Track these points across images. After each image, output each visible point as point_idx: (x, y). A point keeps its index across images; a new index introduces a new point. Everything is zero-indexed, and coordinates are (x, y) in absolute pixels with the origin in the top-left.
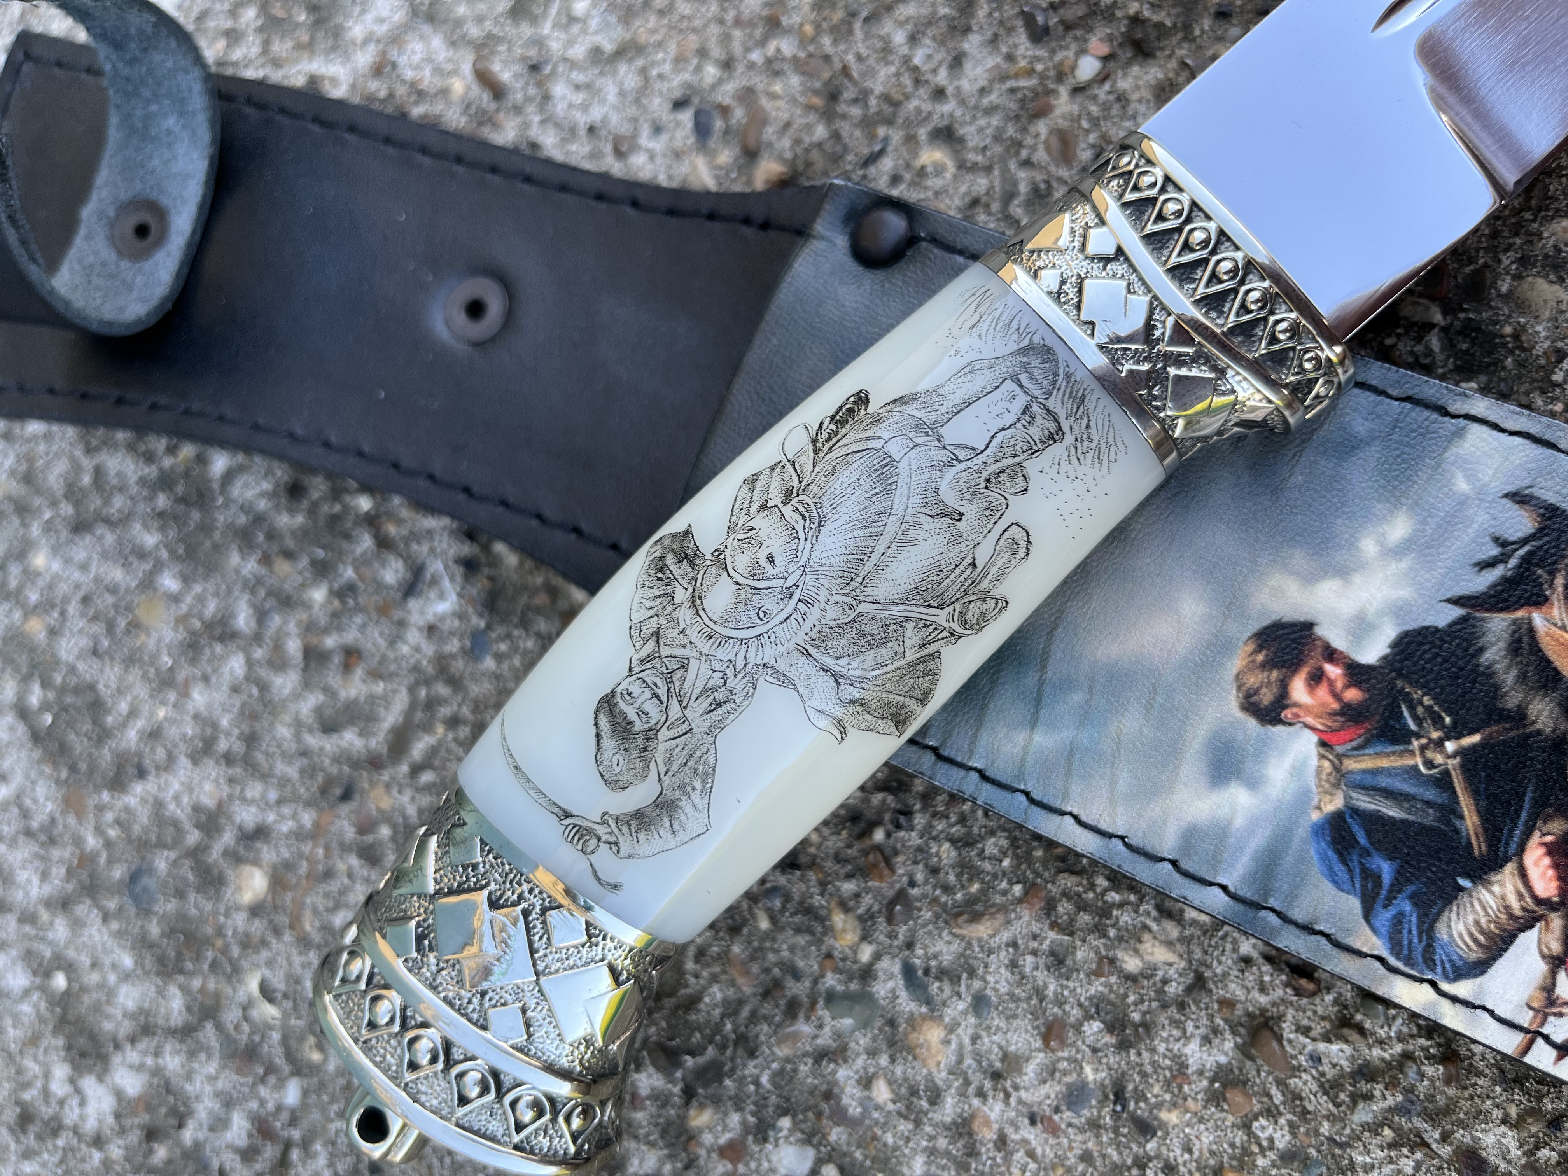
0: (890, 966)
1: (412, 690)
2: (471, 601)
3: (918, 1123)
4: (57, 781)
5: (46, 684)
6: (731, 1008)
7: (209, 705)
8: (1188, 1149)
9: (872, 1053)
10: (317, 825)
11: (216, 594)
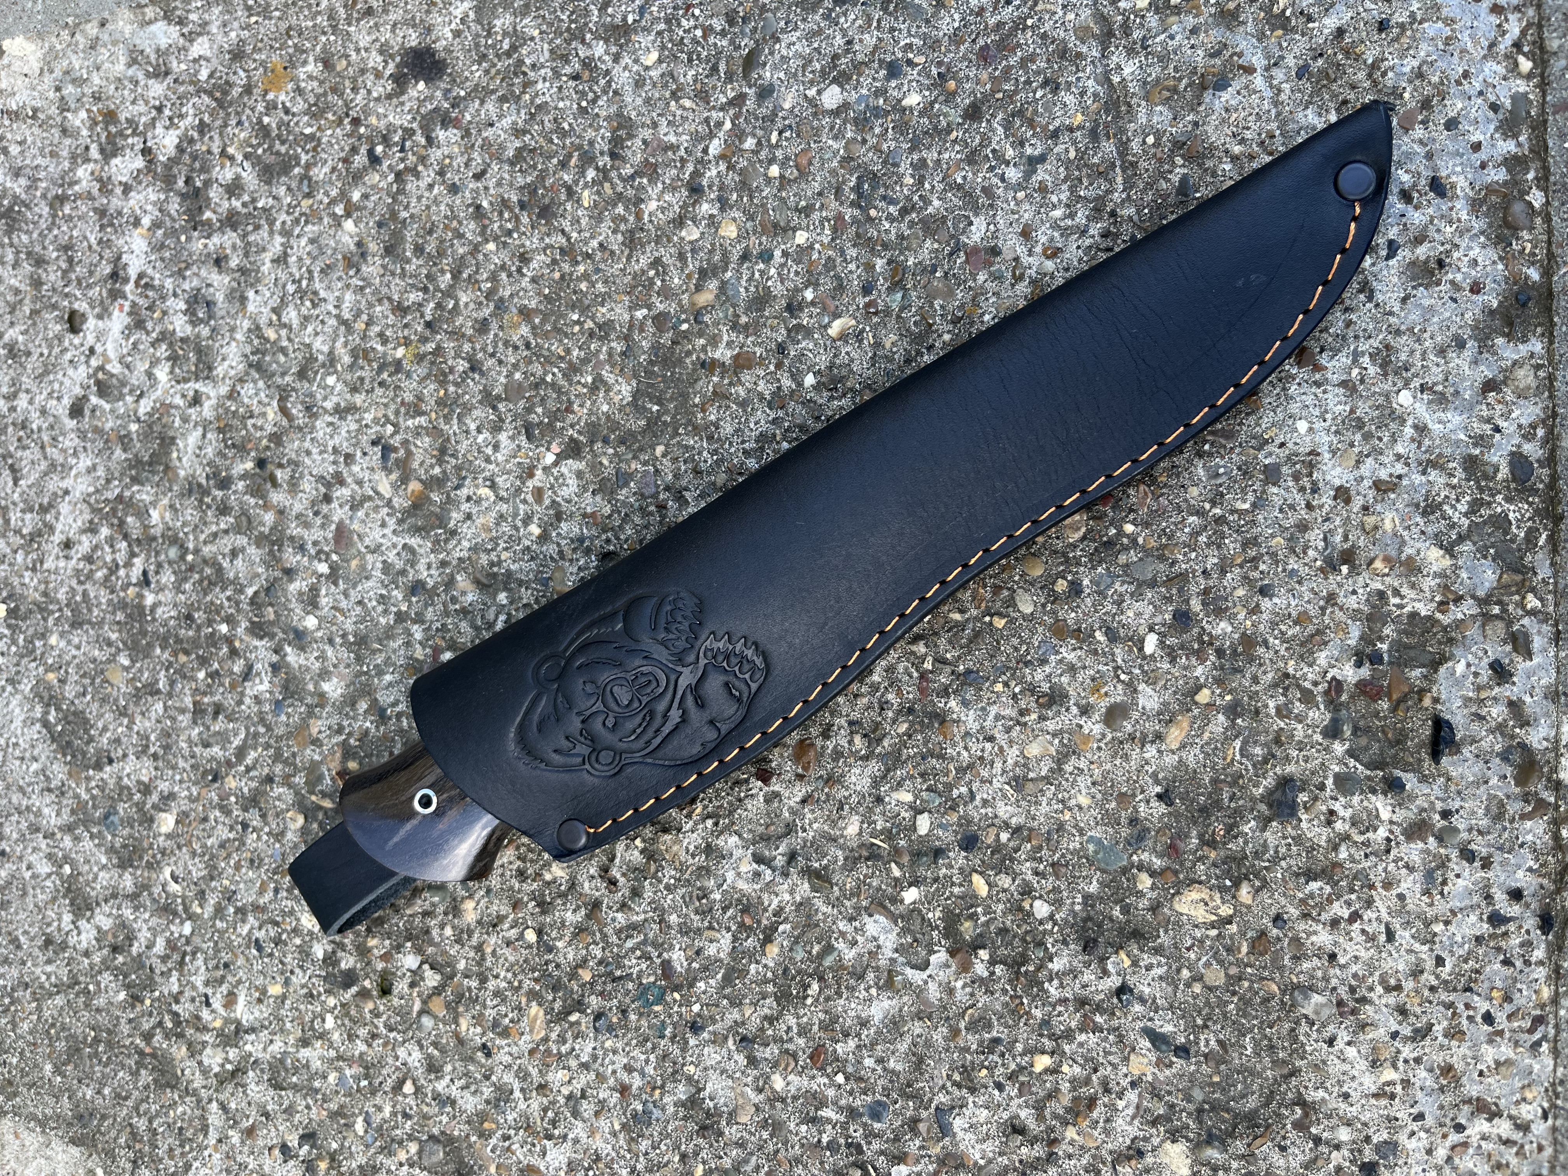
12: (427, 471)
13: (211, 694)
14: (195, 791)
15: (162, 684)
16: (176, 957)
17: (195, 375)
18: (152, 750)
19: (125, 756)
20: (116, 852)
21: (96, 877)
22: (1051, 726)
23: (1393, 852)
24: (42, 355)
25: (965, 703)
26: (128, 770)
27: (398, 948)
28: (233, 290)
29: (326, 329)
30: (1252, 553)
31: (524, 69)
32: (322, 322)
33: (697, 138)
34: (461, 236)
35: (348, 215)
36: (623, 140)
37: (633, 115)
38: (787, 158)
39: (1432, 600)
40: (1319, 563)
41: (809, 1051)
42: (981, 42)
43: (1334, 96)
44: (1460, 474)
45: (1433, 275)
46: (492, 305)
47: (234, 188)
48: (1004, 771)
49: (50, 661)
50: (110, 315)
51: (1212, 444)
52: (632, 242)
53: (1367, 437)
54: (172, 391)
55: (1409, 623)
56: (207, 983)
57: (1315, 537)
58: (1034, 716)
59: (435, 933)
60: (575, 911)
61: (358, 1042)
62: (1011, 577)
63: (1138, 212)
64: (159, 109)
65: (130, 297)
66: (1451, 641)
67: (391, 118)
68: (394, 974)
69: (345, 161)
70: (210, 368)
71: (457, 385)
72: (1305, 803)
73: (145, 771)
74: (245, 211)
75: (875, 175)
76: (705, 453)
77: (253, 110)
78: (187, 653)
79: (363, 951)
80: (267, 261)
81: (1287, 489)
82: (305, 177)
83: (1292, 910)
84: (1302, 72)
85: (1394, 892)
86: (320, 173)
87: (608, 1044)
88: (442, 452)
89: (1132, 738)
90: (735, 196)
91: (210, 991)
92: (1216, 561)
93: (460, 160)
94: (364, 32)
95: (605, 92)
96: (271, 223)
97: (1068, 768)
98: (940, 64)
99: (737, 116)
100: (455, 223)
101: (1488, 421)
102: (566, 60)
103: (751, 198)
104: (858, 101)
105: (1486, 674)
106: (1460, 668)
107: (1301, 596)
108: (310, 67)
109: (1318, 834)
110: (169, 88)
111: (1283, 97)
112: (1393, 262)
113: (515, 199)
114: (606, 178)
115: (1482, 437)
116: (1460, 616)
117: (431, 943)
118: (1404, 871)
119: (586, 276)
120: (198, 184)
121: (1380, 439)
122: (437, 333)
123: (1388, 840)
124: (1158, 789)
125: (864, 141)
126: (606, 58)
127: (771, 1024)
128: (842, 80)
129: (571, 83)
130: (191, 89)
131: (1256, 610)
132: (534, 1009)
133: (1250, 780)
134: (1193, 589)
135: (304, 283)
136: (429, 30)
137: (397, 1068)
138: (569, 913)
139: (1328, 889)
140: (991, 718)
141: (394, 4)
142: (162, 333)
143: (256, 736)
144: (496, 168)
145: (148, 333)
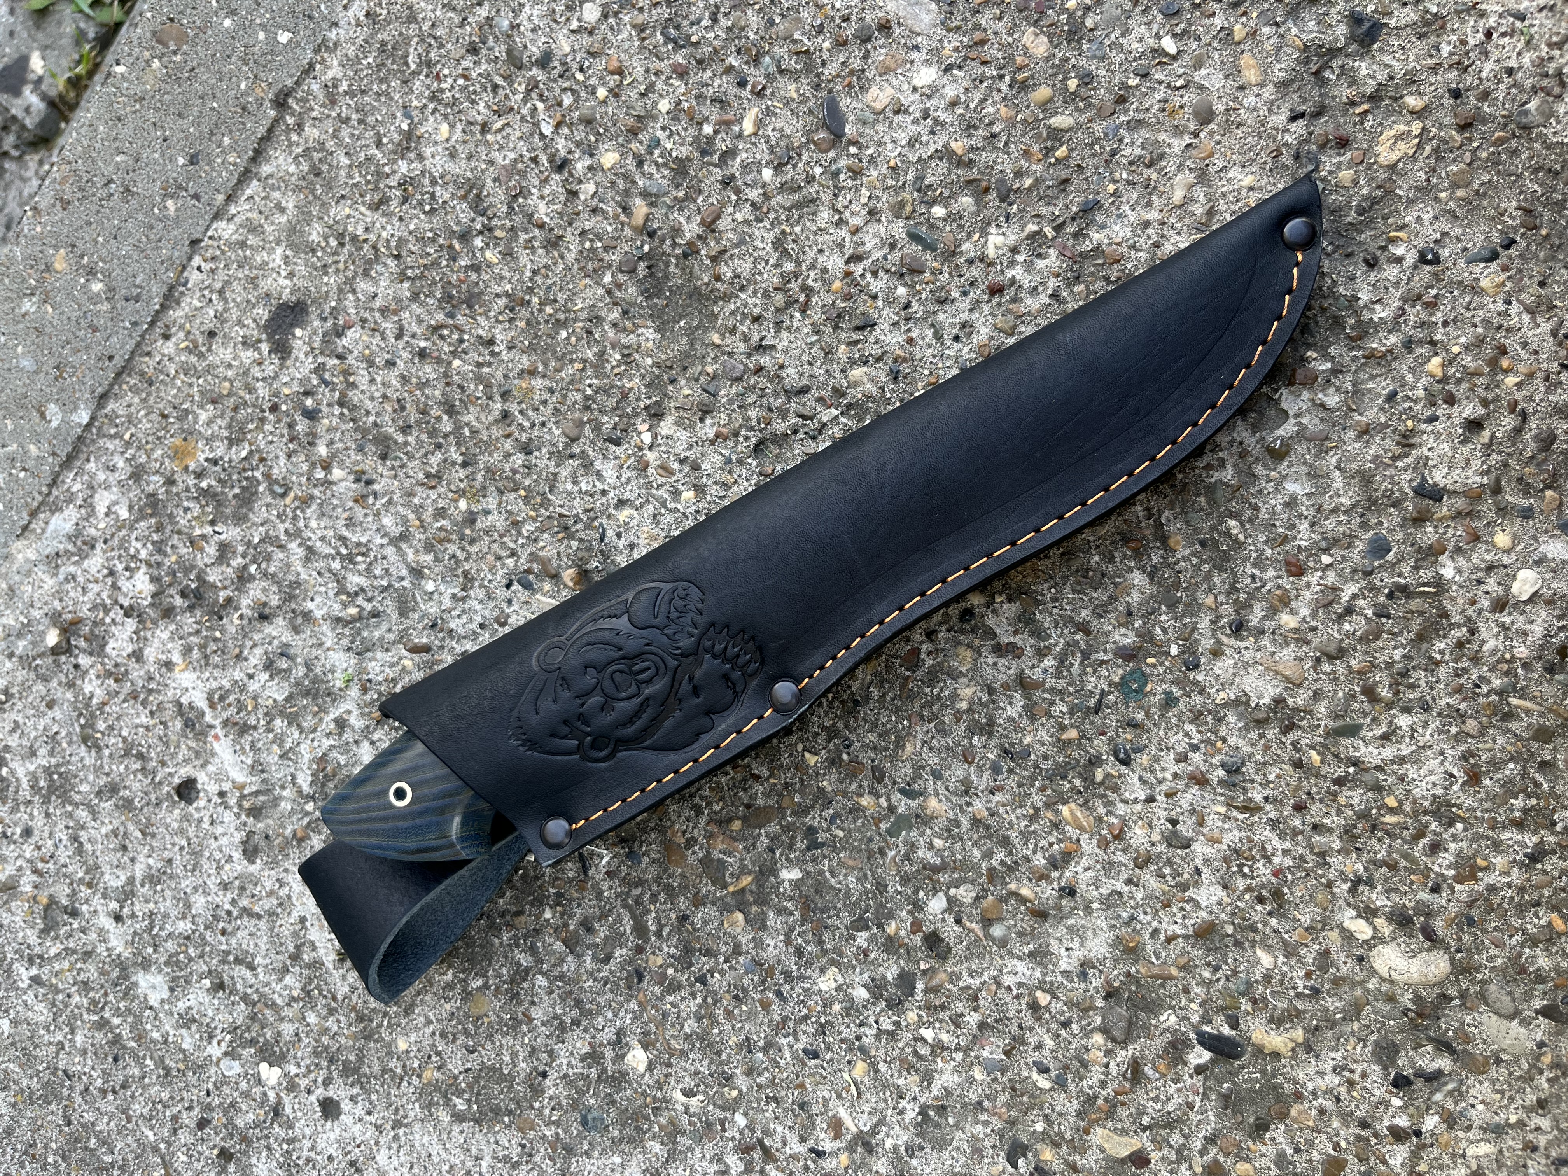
12: (569, 556)
13: (571, 917)
14: (634, 1006)
15: (525, 960)
16: (757, 1155)
17: (323, 710)
18: (568, 1021)
19: (551, 1054)
20: (620, 1141)
22: (1171, 168)
24: (182, 848)
25: (1103, 227)
26: (565, 1061)
27: (917, 906)
28: (292, 620)
29: (391, 560)
31: (362, 239)
32: (384, 558)
33: (527, 138)
34: (426, 384)
35: (328, 468)
36: (478, 196)
37: (468, 173)
38: (601, 78)
41: (1283, 573)
46: (498, 397)
47: (224, 551)
49: (415, 1064)
50: (213, 755)
52: (553, 244)
54: (316, 744)
56: (803, 1140)
58: (1154, 177)
59: (932, 858)
60: (1011, 704)
61: (967, 1019)
62: (1037, 120)
64: (112, 573)
65: (217, 721)
67: (298, 376)
68: (935, 931)
69: (292, 440)
70: (330, 693)
71: (529, 475)
72: (1376, 11)
73: (578, 1043)
74: (248, 559)
75: (670, 19)
76: (750, 301)
77: (187, 490)
78: (520, 913)
79: (893, 946)
80: (300, 570)
82: (272, 483)
83: (1451, 77)
86: (280, 469)
88: (566, 529)
89: (1228, 110)
90: (592, 139)
91: (811, 1144)
93: (376, 341)
94: (222, 350)
95: (434, 184)
96: (275, 541)
97: (1215, 179)
99: (541, 95)
100: (414, 380)
102: (385, 200)
103: (604, 126)
108: (203, 416)
114: (490, 230)
117: (936, 869)
119: (544, 302)
120: (193, 586)
122: (477, 462)
124: (1285, 117)
125: (641, 10)
126: (413, 165)
127: (1236, 590)
129: (405, 207)
130: (124, 532)
132: (1065, 810)
135: (344, 551)
136: (268, 296)
137: (1017, 997)
138: (1009, 711)
139: (1454, 39)
140: (1129, 212)
141: (226, 310)
142: (266, 714)
143: (638, 902)
144: (407, 314)
145: (255, 728)
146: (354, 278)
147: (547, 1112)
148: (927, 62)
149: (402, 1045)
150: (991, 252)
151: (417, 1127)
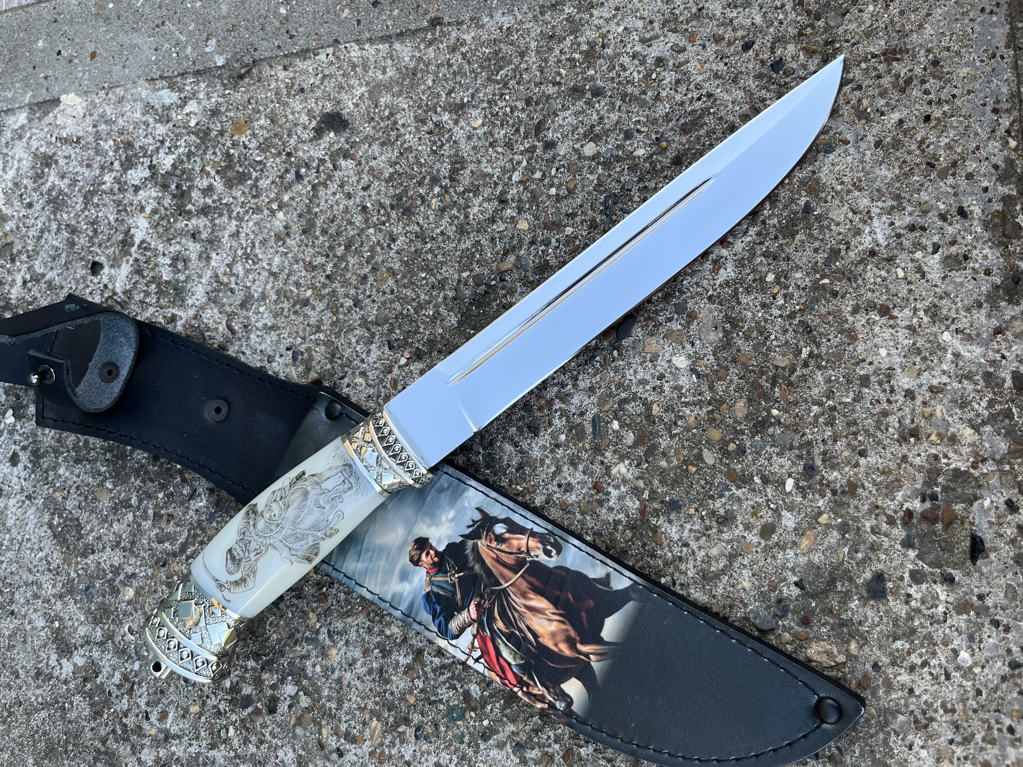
0: (324, 630)
1: (189, 531)
2: (211, 503)
3: (327, 679)
4: (62, 553)
5: (60, 516)
6: (279, 641)
7: (119, 530)
8: (397, 688)
9: (317, 657)
10: (152, 574)
11: (125, 491)
12: (322, 368)
13: (166, 508)
14: (150, 572)
15: (134, 501)
16: (127, 686)
17: (173, 304)
18: (123, 544)
19: (104, 548)
20: (91, 613)
21: (76, 629)
22: (725, 536)
23: (949, 621)
24: (71, 288)
25: (670, 522)
26: (105, 558)
27: (282, 681)
28: (202, 252)
29: (261, 278)
30: (854, 429)
31: (398, 126)
32: (259, 274)
33: (504, 170)
34: (351, 223)
35: (280, 208)
36: (458, 170)
37: (466, 154)
38: (561, 184)
39: (968, 461)
40: (896, 436)
41: (561, 753)
42: (682, 121)
43: (897, 159)
44: (982, 383)
45: (961, 264)
46: (370, 267)
47: (208, 190)
48: (695, 567)
49: (57, 485)
50: (119, 267)
51: (827, 362)
52: (462, 231)
53: (924, 359)
54: (157, 314)
55: (954, 476)
56: (148, 704)
57: (893, 420)
58: (714, 530)
59: (309, 671)
60: (405, 656)
61: (250, 746)
62: (700, 441)
63: (779, 222)
64: (162, 142)
65: (135, 255)
66: (980, 487)
67: (312, 153)
68: (278, 698)
69: (281, 177)
70: (183, 301)
71: (345, 314)
72: (891, 589)
73: (117, 558)
74: (213, 205)
75: (616, 196)
77: (224, 145)
78: (152, 481)
79: (258, 682)
80: (226, 236)
81: (875, 390)
82: (255, 186)
83: (884, 659)
84: (878, 144)
85: (949, 647)
86: (264, 183)
87: (424, 747)
88: (332, 356)
89: (777, 544)
90: (528, 206)
91: (149, 709)
92: (830, 433)
93: (354, 179)
94: (298, 103)
95: (448, 141)
96: (230, 211)
97: (736, 565)
98: (656, 133)
99: (530, 159)
100: (349, 215)
101: (998, 351)
102: (424, 122)
103: (538, 206)
104: (606, 152)
105: (1003, 507)
106: (987, 503)
107: (885, 458)
108: (262, 122)
109: (900, 609)
110: (169, 130)
111: (867, 158)
112: (937, 256)
113: (387, 202)
114: (447, 192)
115: (994, 361)
116: (985, 471)
117: (306, 677)
118: (956, 634)
119: (431, 251)
120: (184, 188)
121: (932, 361)
122: (333, 282)
123: (945, 613)
124: (795, 579)
125: (610, 175)
126: (450, 122)
127: (537, 734)
128: (596, 139)
129: (427, 136)
130: (184, 131)
131: (857, 465)
132: (375, 723)
133: (855, 574)
134: (816, 451)
135: (249, 250)
136: (339, 102)
137: (277, 765)
138: (401, 658)
139: (907, 646)
140: (687, 531)
141: (318, 87)
142: (153, 277)
143: (195, 536)
144: (377, 184)
145: (144, 277)
146: (377, 139)
147: (80, 566)
148: (689, 357)
149: (61, 471)
150: (614, 471)
151: (34, 508)
